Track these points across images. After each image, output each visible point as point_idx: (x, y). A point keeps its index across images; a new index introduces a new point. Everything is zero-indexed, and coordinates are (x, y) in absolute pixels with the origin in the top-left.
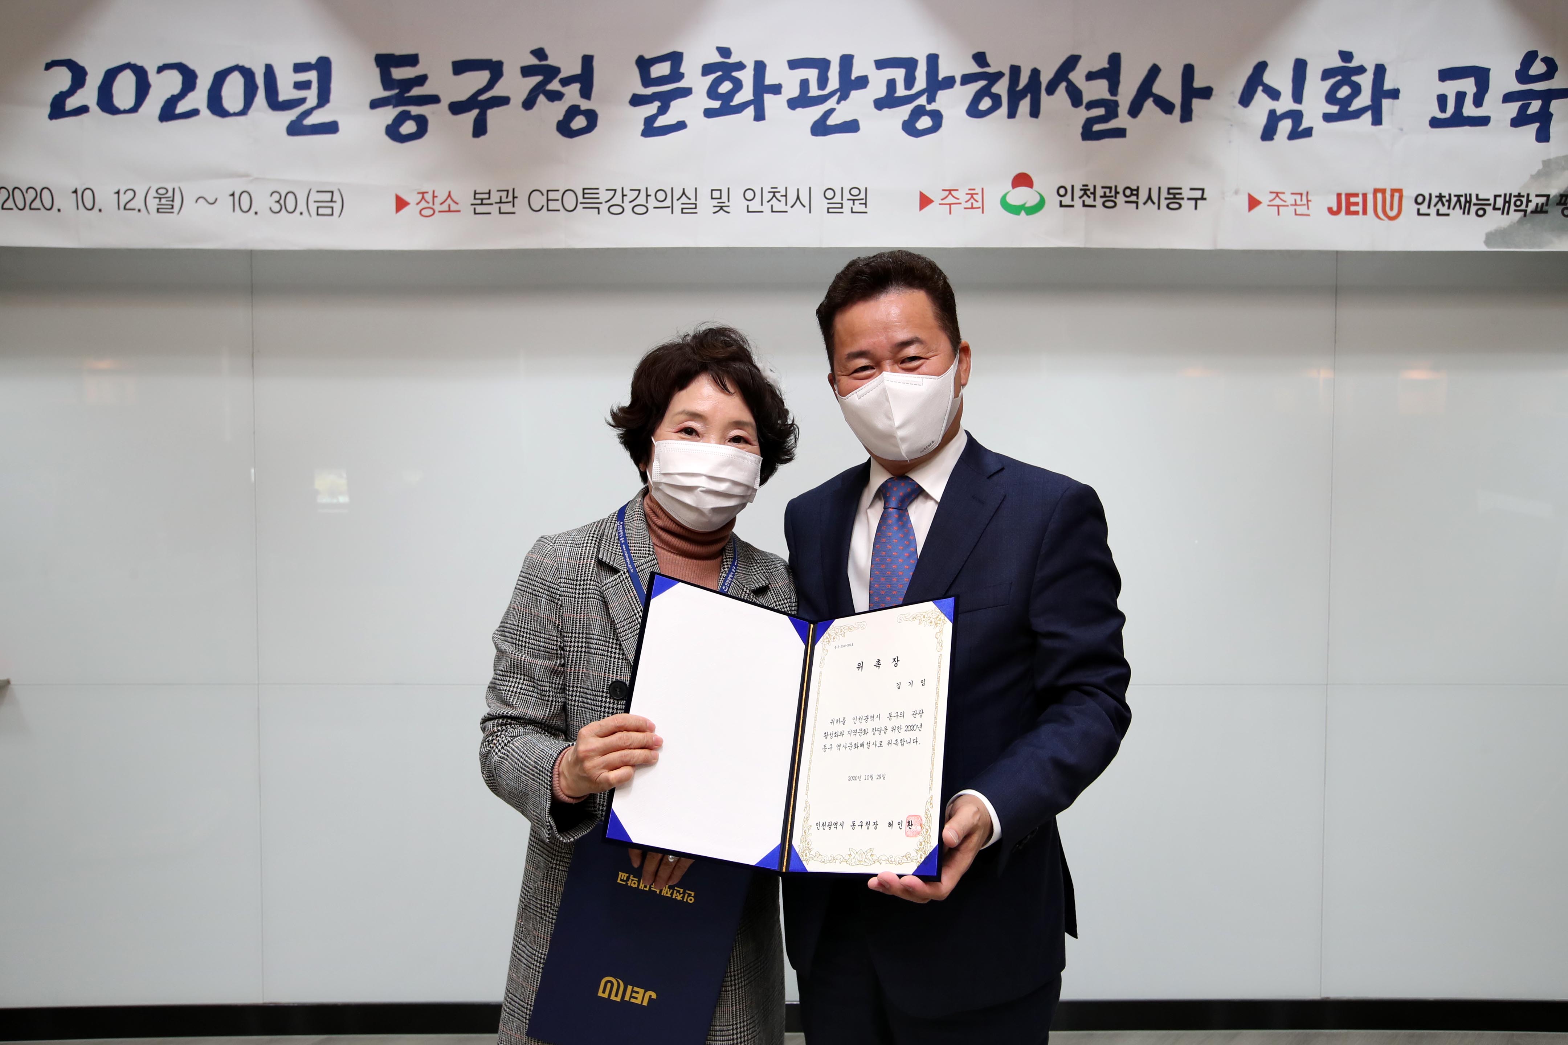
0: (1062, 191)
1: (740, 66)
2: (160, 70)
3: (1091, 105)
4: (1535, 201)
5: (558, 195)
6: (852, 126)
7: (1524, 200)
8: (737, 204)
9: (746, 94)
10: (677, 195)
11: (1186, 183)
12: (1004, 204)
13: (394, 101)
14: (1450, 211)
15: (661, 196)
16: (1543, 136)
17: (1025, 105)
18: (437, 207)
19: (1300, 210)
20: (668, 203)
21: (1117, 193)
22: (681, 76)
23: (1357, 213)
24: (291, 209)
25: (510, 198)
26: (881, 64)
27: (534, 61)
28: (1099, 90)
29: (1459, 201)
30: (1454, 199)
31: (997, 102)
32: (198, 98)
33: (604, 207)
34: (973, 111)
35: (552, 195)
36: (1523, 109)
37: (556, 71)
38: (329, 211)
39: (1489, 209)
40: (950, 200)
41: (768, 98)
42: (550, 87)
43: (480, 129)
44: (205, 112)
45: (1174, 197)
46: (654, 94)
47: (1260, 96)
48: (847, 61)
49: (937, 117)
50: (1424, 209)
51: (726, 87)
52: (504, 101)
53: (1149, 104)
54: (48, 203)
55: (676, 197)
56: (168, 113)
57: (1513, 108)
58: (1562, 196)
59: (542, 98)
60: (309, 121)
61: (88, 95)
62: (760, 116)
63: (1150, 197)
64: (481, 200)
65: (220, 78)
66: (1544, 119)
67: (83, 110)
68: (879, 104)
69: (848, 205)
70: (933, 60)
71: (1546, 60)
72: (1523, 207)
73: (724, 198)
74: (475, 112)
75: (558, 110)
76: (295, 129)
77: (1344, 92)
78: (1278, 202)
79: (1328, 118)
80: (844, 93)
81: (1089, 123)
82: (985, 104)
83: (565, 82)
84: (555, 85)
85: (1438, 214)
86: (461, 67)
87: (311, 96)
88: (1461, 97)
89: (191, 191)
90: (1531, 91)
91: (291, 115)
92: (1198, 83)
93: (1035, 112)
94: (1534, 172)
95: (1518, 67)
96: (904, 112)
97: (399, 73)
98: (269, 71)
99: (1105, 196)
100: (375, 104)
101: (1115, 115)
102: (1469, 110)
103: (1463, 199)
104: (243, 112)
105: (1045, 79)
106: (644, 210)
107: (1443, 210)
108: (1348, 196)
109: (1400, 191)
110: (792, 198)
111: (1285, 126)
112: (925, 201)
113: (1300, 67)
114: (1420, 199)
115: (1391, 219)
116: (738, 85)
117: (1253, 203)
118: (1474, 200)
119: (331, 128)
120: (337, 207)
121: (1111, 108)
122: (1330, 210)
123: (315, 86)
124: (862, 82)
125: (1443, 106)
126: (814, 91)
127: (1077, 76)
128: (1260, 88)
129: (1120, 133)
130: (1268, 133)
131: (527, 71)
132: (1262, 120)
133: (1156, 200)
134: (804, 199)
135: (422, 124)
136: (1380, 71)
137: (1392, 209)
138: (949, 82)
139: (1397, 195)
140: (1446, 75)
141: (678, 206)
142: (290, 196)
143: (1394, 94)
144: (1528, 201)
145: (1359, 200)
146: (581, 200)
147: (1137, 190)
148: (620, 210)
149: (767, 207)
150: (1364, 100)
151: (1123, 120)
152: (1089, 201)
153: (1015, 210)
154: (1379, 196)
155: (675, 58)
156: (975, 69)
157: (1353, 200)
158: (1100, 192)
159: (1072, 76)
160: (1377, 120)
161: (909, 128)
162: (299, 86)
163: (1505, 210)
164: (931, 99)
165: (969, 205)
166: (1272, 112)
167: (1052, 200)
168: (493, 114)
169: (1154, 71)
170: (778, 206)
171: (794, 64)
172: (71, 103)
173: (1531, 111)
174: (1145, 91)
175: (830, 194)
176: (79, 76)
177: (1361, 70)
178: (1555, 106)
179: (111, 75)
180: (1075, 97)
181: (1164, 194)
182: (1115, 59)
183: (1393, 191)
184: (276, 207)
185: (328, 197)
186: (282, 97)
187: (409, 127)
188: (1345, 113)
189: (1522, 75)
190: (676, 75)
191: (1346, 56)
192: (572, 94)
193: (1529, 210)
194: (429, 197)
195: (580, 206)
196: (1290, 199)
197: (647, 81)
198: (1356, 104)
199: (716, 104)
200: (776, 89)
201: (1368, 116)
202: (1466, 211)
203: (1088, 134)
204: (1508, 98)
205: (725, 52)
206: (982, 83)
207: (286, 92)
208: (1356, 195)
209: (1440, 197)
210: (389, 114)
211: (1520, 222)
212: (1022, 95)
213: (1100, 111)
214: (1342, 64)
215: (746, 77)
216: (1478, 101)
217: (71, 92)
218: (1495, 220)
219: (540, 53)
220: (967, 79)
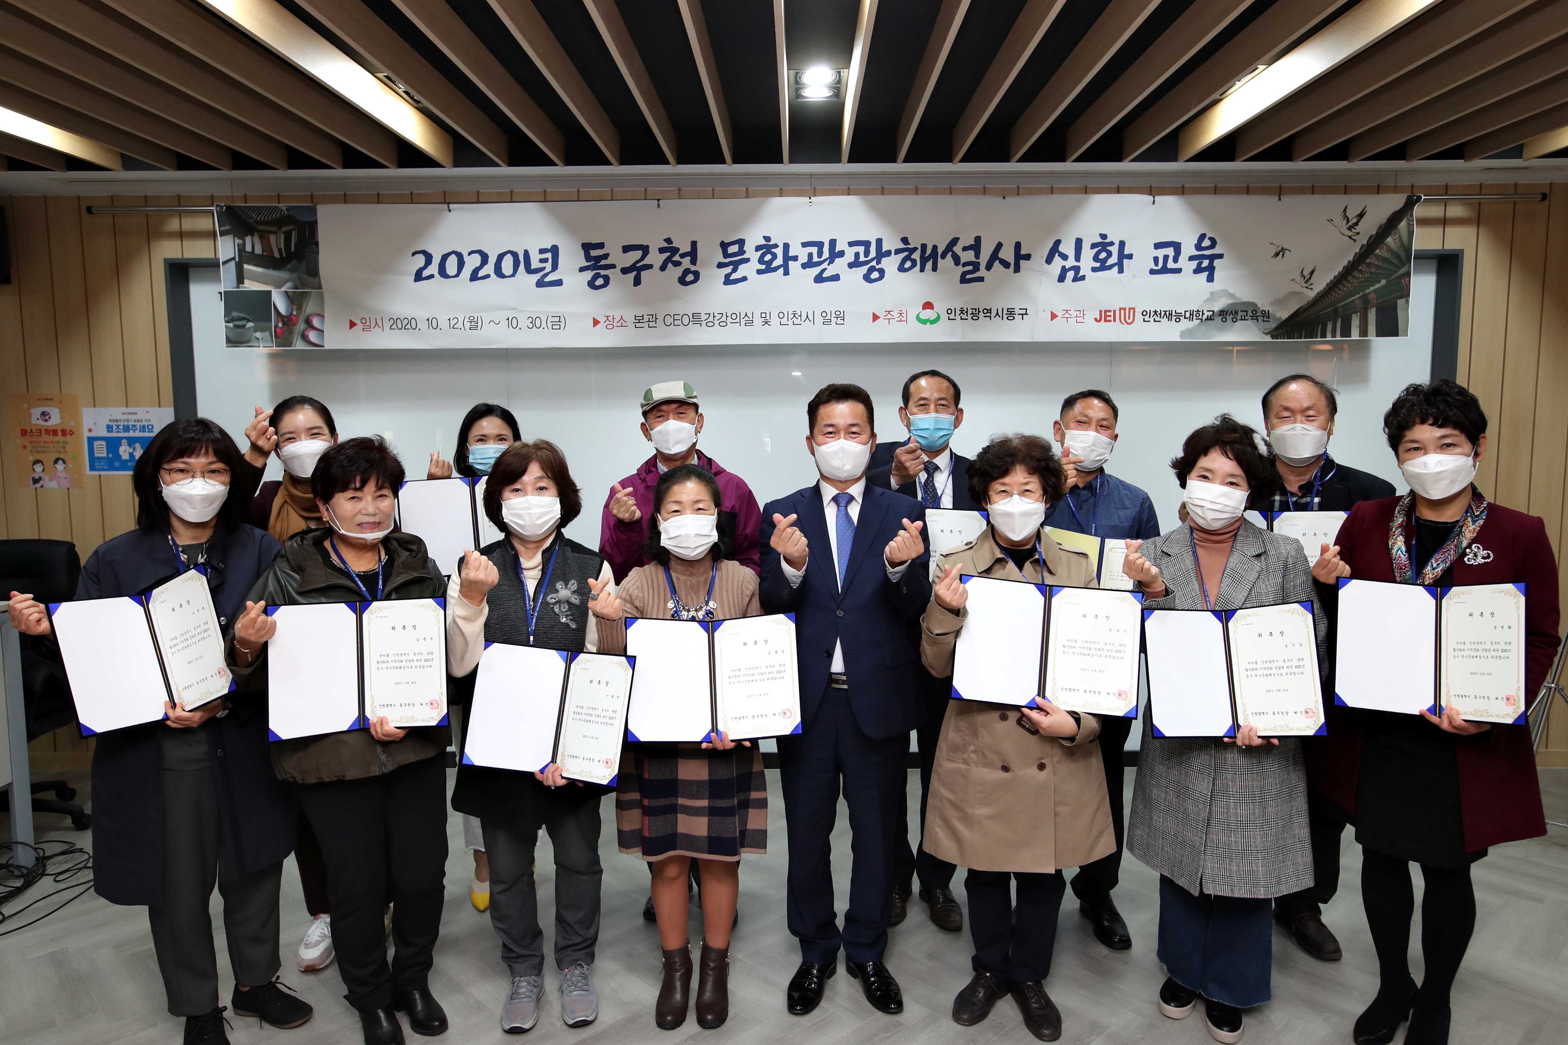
0: (949, 312)
1: (776, 246)
2: (470, 254)
3: (965, 264)
4: (1207, 314)
5: (679, 317)
6: (836, 278)
7: (1201, 313)
8: (775, 320)
9: (779, 261)
10: (743, 315)
11: (1017, 306)
12: (918, 318)
13: (592, 268)
14: (1161, 319)
15: (734, 316)
16: (1210, 279)
17: (929, 265)
18: (615, 324)
19: (1079, 320)
20: (738, 320)
21: (979, 312)
22: (744, 252)
23: (1110, 321)
24: (538, 326)
25: (654, 319)
26: (851, 244)
27: (666, 245)
28: (969, 256)
29: (1165, 314)
30: (1163, 313)
31: (914, 263)
32: (489, 269)
33: (704, 323)
34: (901, 269)
35: (676, 317)
36: (1200, 264)
37: (678, 249)
38: (558, 327)
39: (1182, 318)
40: (889, 316)
41: (791, 264)
42: (674, 259)
43: (637, 282)
44: (493, 276)
45: (1011, 313)
46: (730, 262)
47: (1057, 258)
48: (833, 243)
49: (882, 272)
50: (1147, 318)
51: (768, 257)
52: (650, 267)
53: (997, 263)
54: (414, 326)
55: (742, 316)
56: (474, 277)
57: (1194, 264)
58: (1221, 311)
59: (670, 265)
60: (547, 279)
61: (433, 269)
62: (786, 273)
63: (997, 314)
64: (639, 320)
65: (501, 257)
66: (1211, 269)
67: (431, 276)
68: (851, 265)
69: (834, 320)
70: (879, 242)
71: (1210, 239)
72: (1200, 317)
73: (768, 317)
74: (635, 273)
75: (678, 271)
76: (540, 284)
77: (1103, 255)
78: (1067, 315)
79: (1094, 270)
80: (831, 260)
81: (964, 274)
82: (908, 264)
83: (683, 256)
84: (677, 258)
85: (1155, 321)
86: (627, 249)
87: (548, 266)
88: (1166, 257)
89: (486, 317)
90: (1203, 255)
91: (538, 276)
92: (1023, 252)
93: (935, 269)
94: (1206, 298)
95: (1196, 242)
96: (864, 269)
97: (594, 253)
98: (526, 253)
99: (972, 314)
100: (582, 270)
101: (979, 270)
102: (1171, 265)
103: (1167, 313)
104: (513, 275)
105: (940, 251)
106: (725, 324)
107: (1157, 319)
108: (1106, 311)
109: (1134, 309)
110: (804, 317)
111: (1071, 275)
112: (875, 317)
113: (1079, 243)
114: (1145, 313)
115: (1128, 323)
116: (775, 257)
117: (1054, 316)
118: (1174, 313)
119: (559, 283)
120: (562, 324)
121: (976, 266)
122: (1096, 319)
123: (550, 260)
124: (842, 254)
125: (1156, 264)
126: (815, 259)
127: (957, 249)
128: (1057, 254)
129: (981, 279)
130: (1062, 278)
131: (662, 250)
132: (1058, 271)
133: (1001, 315)
134: (811, 317)
135: (607, 279)
136: (1122, 244)
137: (1129, 319)
138: (888, 253)
139: (1132, 311)
140: (1158, 246)
141: (743, 322)
142: (538, 319)
143: (1130, 257)
144: (1203, 314)
145: (1112, 314)
146: (691, 319)
147: (991, 310)
148: (712, 324)
149: (790, 322)
150: (1113, 260)
151: (982, 272)
152: (964, 317)
153: (924, 322)
154: (1122, 311)
155: (741, 242)
156: (902, 246)
157: (1108, 314)
158: (970, 311)
159: (955, 249)
160: (1121, 271)
161: (867, 278)
162: (543, 261)
163: (1191, 318)
164: (878, 263)
165: (899, 319)
166: (1063, 267)
167: (944, 316)
168: (643, 274)
169: (999, 246)
170: (797, 321)
171: (805, 245)
172: (426, 273)
173: (1203, 266)
174: (994, 256)
175: (824, 314)
176: (429, 259)
177: (1112, 244)
178: (1217, 262)
179: (445, 257)
180: (957, 260)
181: (1005, 312)
182: (978, 239)
183: (1130, 309)
184: (531, 326)
185: (557, 319)
186: (532, 268)
187: (600, 282)
188: (1103, 267)
189: (1198, 247)
190: (742, 252)
191: (1103, 236)
192: (686, 262)
193: (1204, 319)
194: (611, 319)
195: (691, 323)
196: (1074, 314)
197: (726, 255)
198: (1110, 262)
199: (763, 267)
200: (795, 258)
201: (1116, 268)
202: (1169, 319)
203: (964, 280)
204: (1191, 258)
205: (767, 239)
206: (906, 254)
207: (535, 264)
208: (1110, 311)
209: (1155, 312)
210: (589, 275)
211: (1199, 324)
212: (928, 259)
213: (971, 268)
214: (1101, 240)
215: (779, 252)
216: (1176, 260)
217: (425, 267)
218: (1185, 324)
219: (668, 241)
220: (898, 252)
